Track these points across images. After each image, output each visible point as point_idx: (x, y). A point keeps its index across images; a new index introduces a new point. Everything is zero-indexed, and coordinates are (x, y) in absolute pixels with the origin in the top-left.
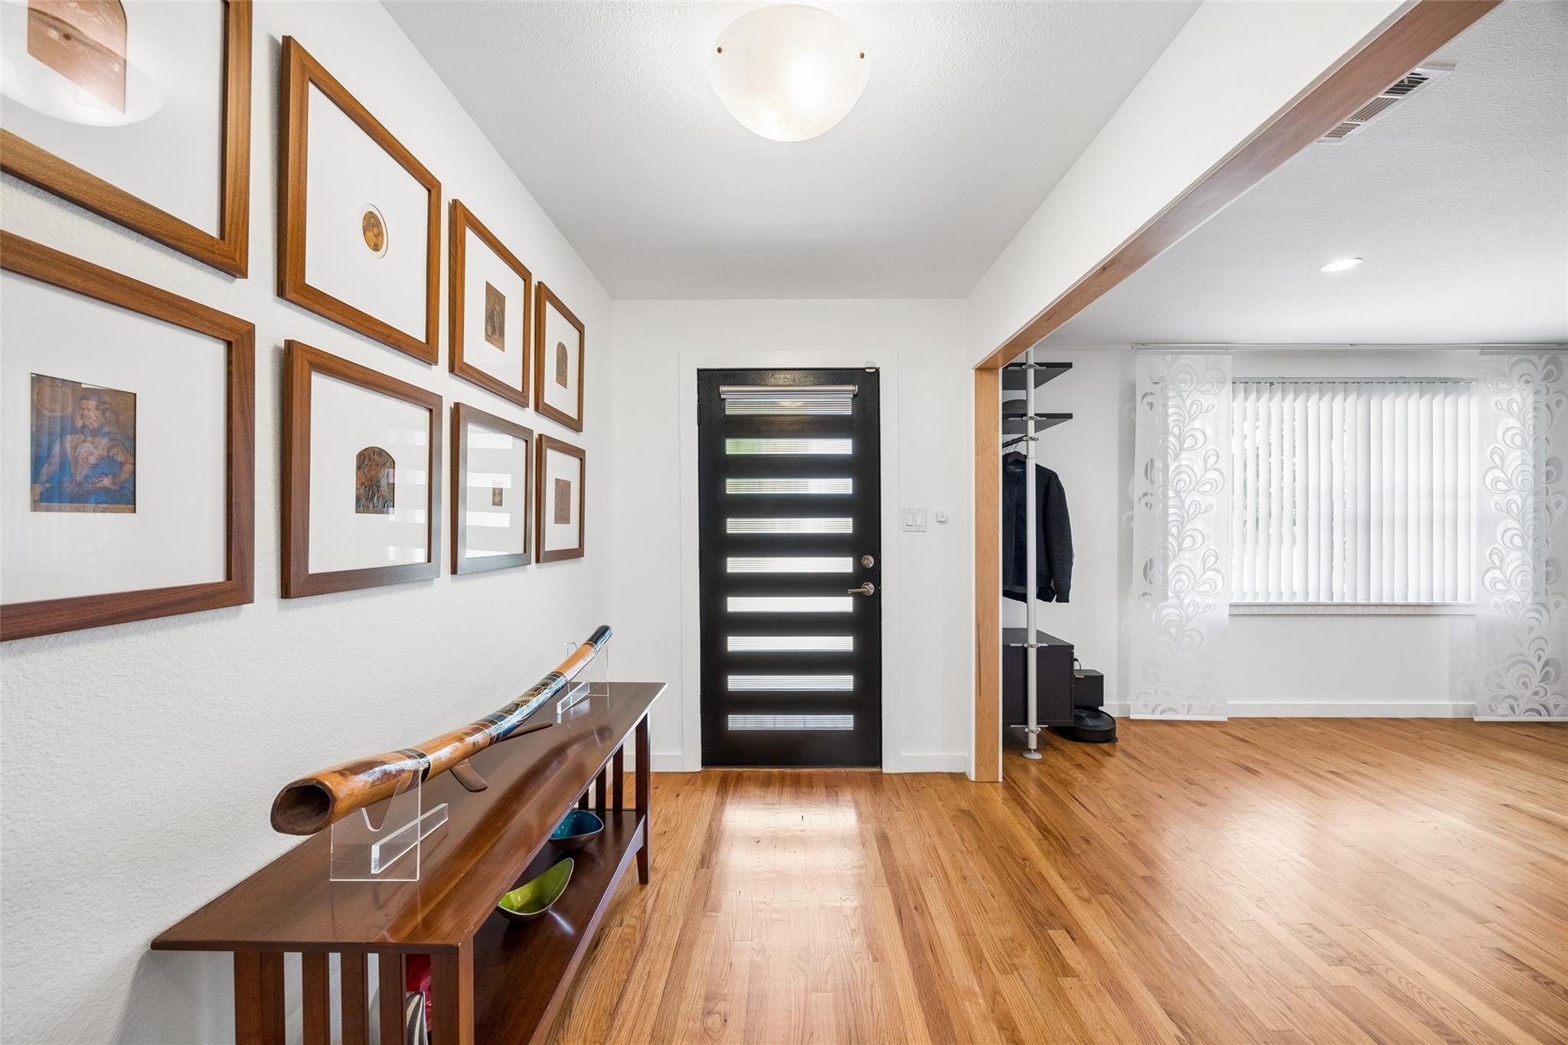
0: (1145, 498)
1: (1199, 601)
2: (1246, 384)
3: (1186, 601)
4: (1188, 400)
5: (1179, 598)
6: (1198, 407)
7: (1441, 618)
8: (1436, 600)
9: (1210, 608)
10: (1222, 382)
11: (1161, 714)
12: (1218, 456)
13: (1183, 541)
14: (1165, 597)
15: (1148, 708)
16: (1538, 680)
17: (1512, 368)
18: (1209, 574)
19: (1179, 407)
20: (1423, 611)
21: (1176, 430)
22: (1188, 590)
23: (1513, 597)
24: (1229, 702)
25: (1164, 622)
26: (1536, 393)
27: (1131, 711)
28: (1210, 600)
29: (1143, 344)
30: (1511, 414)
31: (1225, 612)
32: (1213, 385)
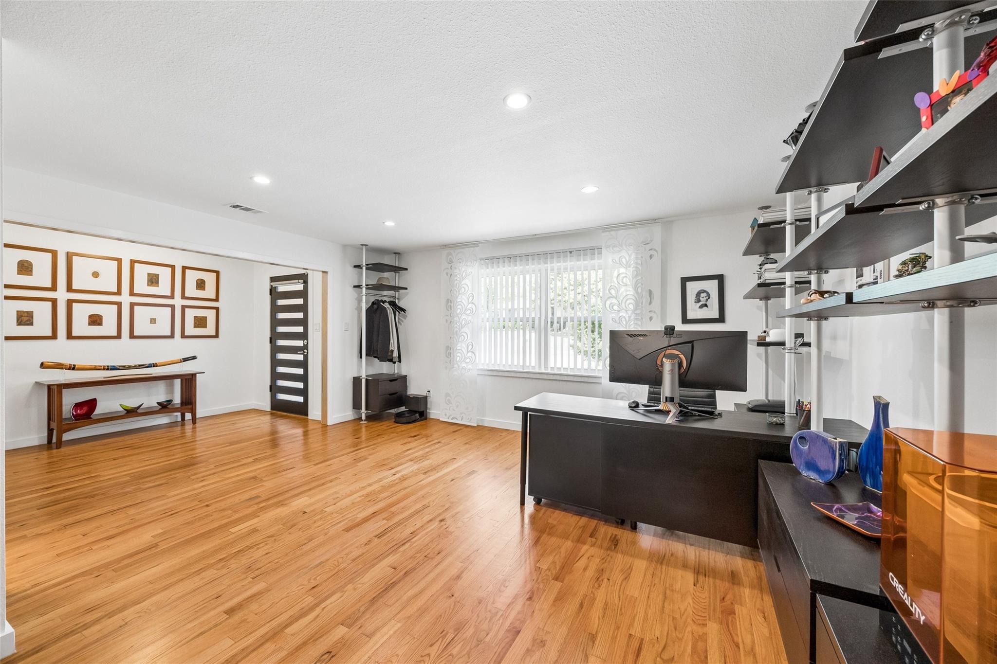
1: (466, 367)
3: (461, 367)
5: (458, 366)
6: (466, 273)
9: (470, 371)
10: (476, 261)
11: (452, 419)
12: (473, 296)
13: (460, 337)
18: (470, 354)
19: (458, 274)
21: (457, 285)
22: (461, 361)
27: (440, 416)
28: (470, 366)
30: (621, 265)
31: (475, 372)
32: (472, 262)
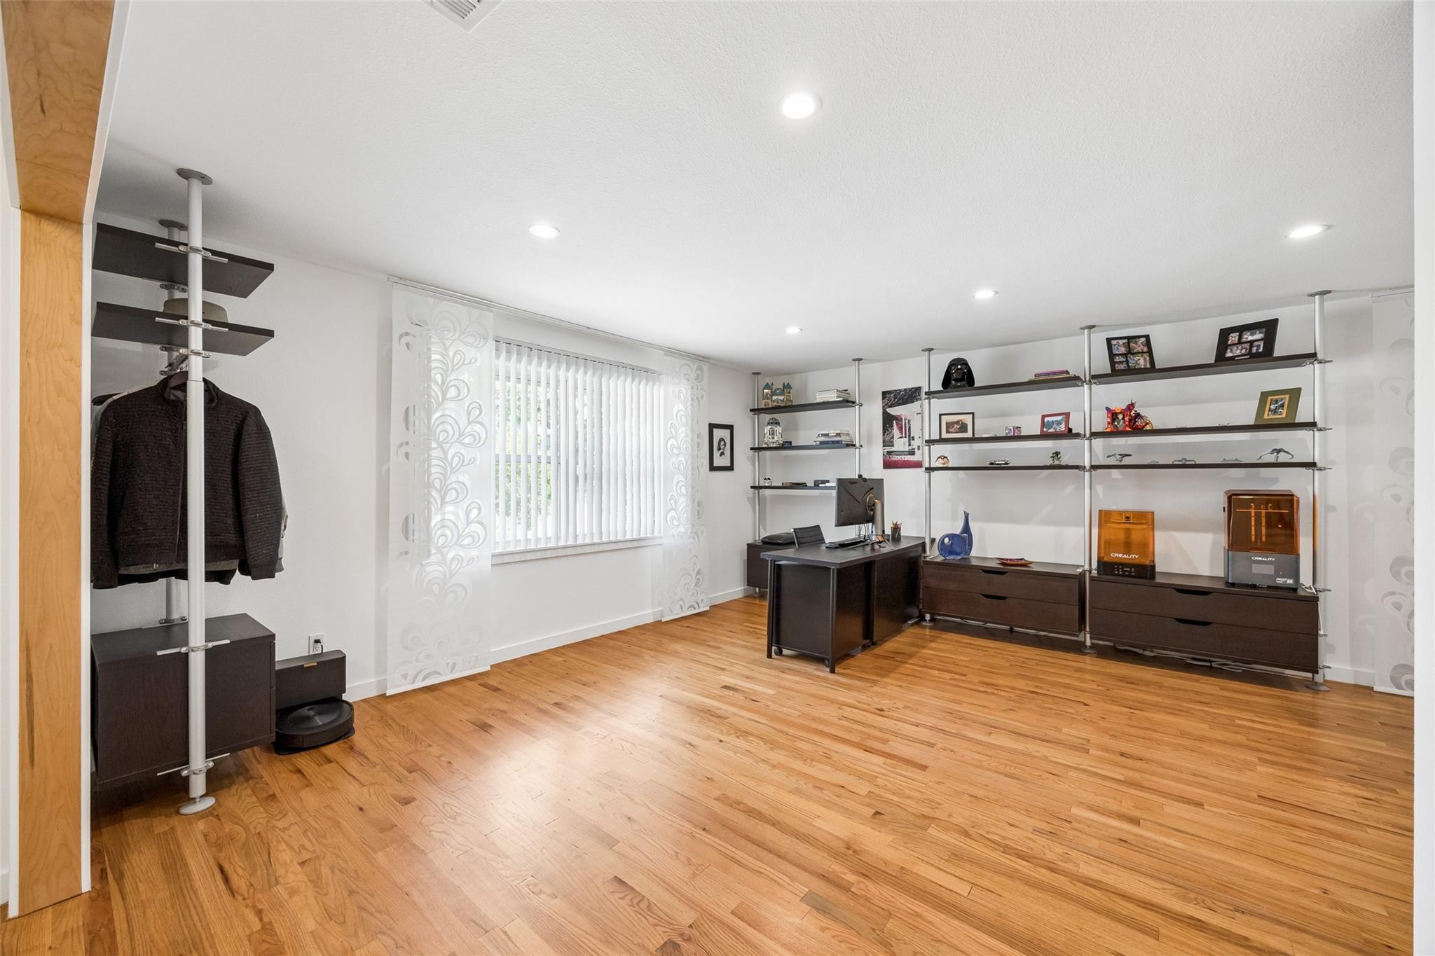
0: (402, 448)
1: (462, 554)
2: (506, 345)
3: (450, 556)
4: (451, 349)
5: (442, 554)
6: (461, 357)
7: (645, 549)
8: (642, 535)
9: (473, 562)
10: (486, 338)
11: (423, 680)
12: (480, 409)
13: (446, 493)
14: (429, 554)
15: (409, 678)
16: (694, 585)
17: (681, 367)
18: (473, 527)
19: (442, 355)
20: (635, 544)
21: (438, 377)
22: (450, 545)
23: (682, 530)
24: (492, 650)
25: (426, 581)
26: (692, 388)
27: (388, 687)
28: (474, 553)
29: (401, 278)
30: (680, 400)
31: (488, 563)
32: (476, 338)
